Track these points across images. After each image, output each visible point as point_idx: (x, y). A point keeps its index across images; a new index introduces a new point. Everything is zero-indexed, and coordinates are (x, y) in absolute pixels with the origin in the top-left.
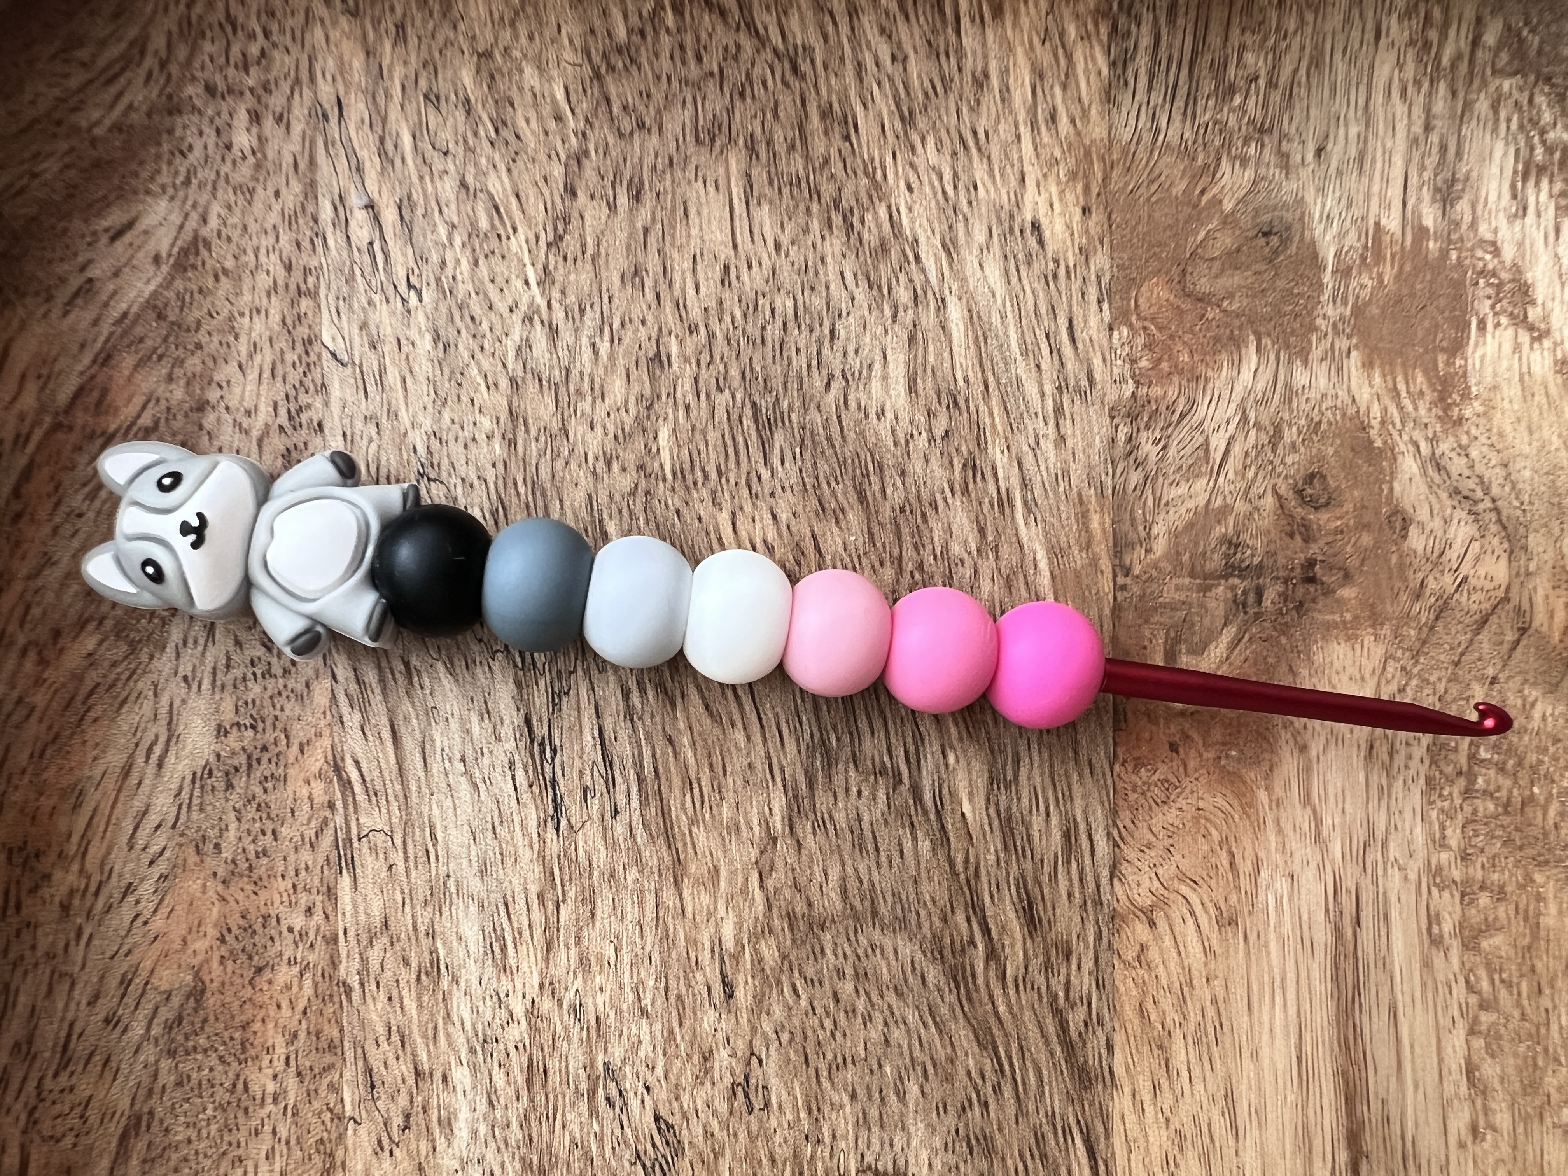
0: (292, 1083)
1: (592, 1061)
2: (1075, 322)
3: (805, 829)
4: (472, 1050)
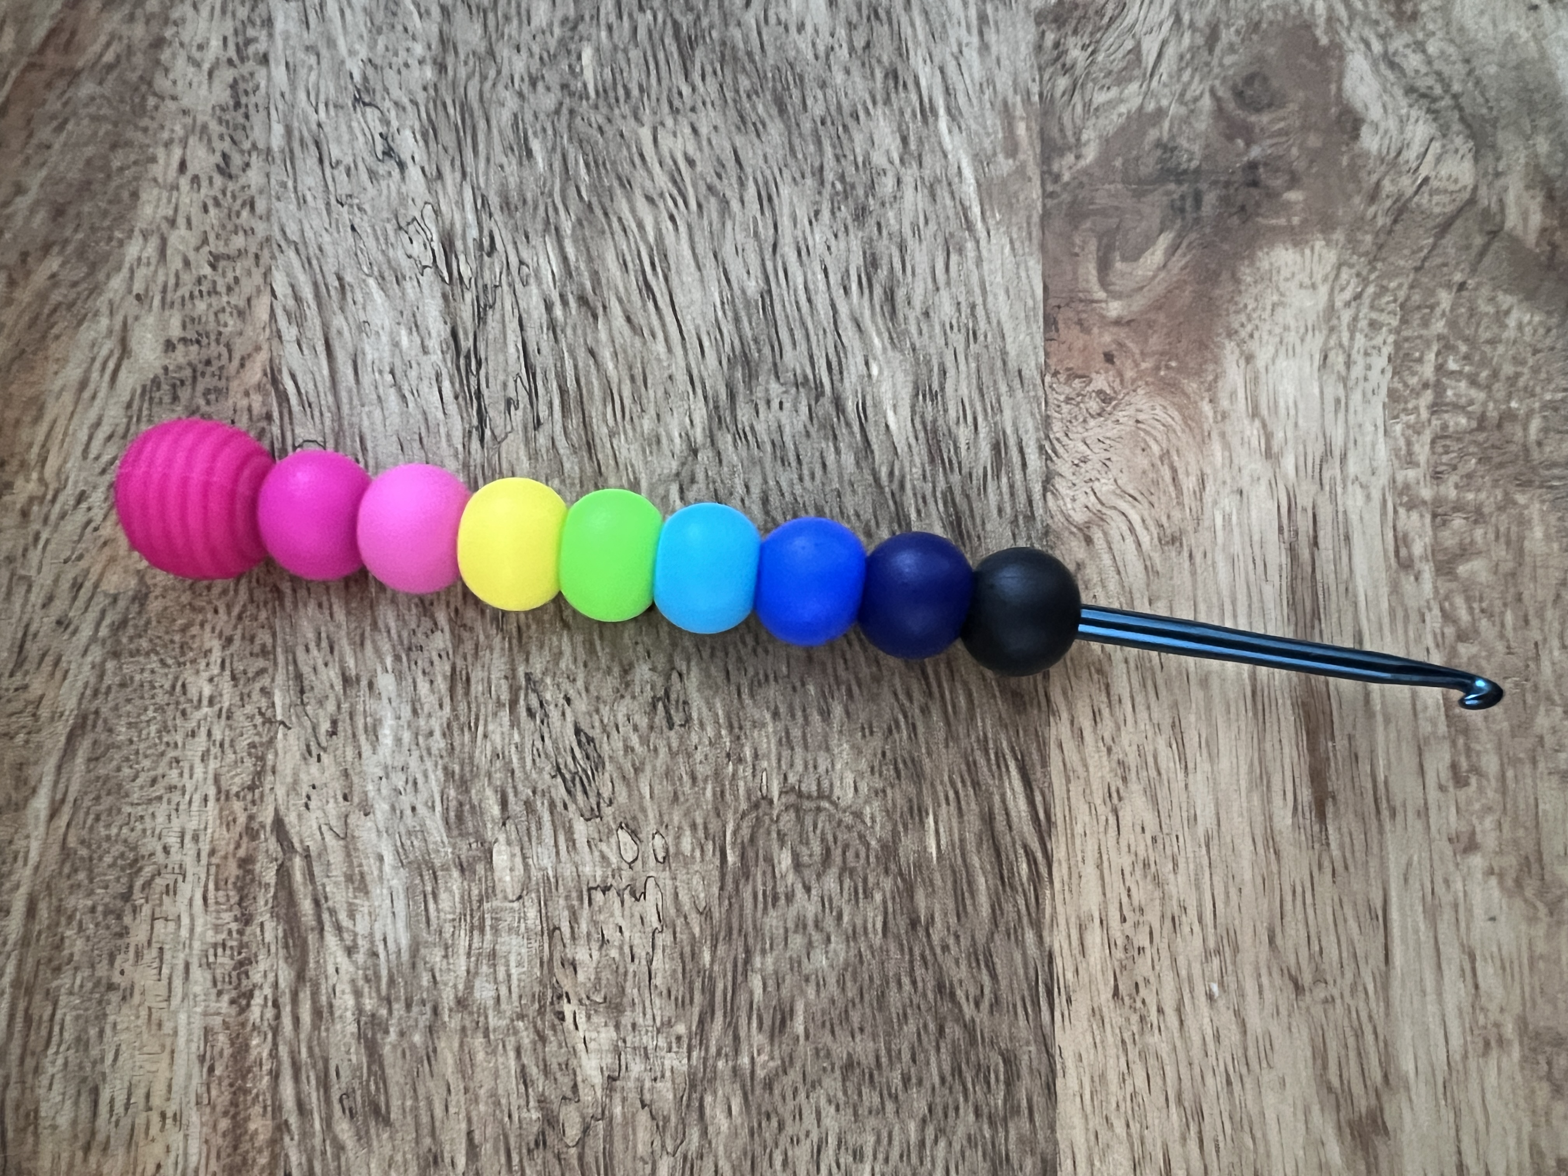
0: (226, 685)
1: (514, 670)
3: (726, 440)
4: (397, 658)
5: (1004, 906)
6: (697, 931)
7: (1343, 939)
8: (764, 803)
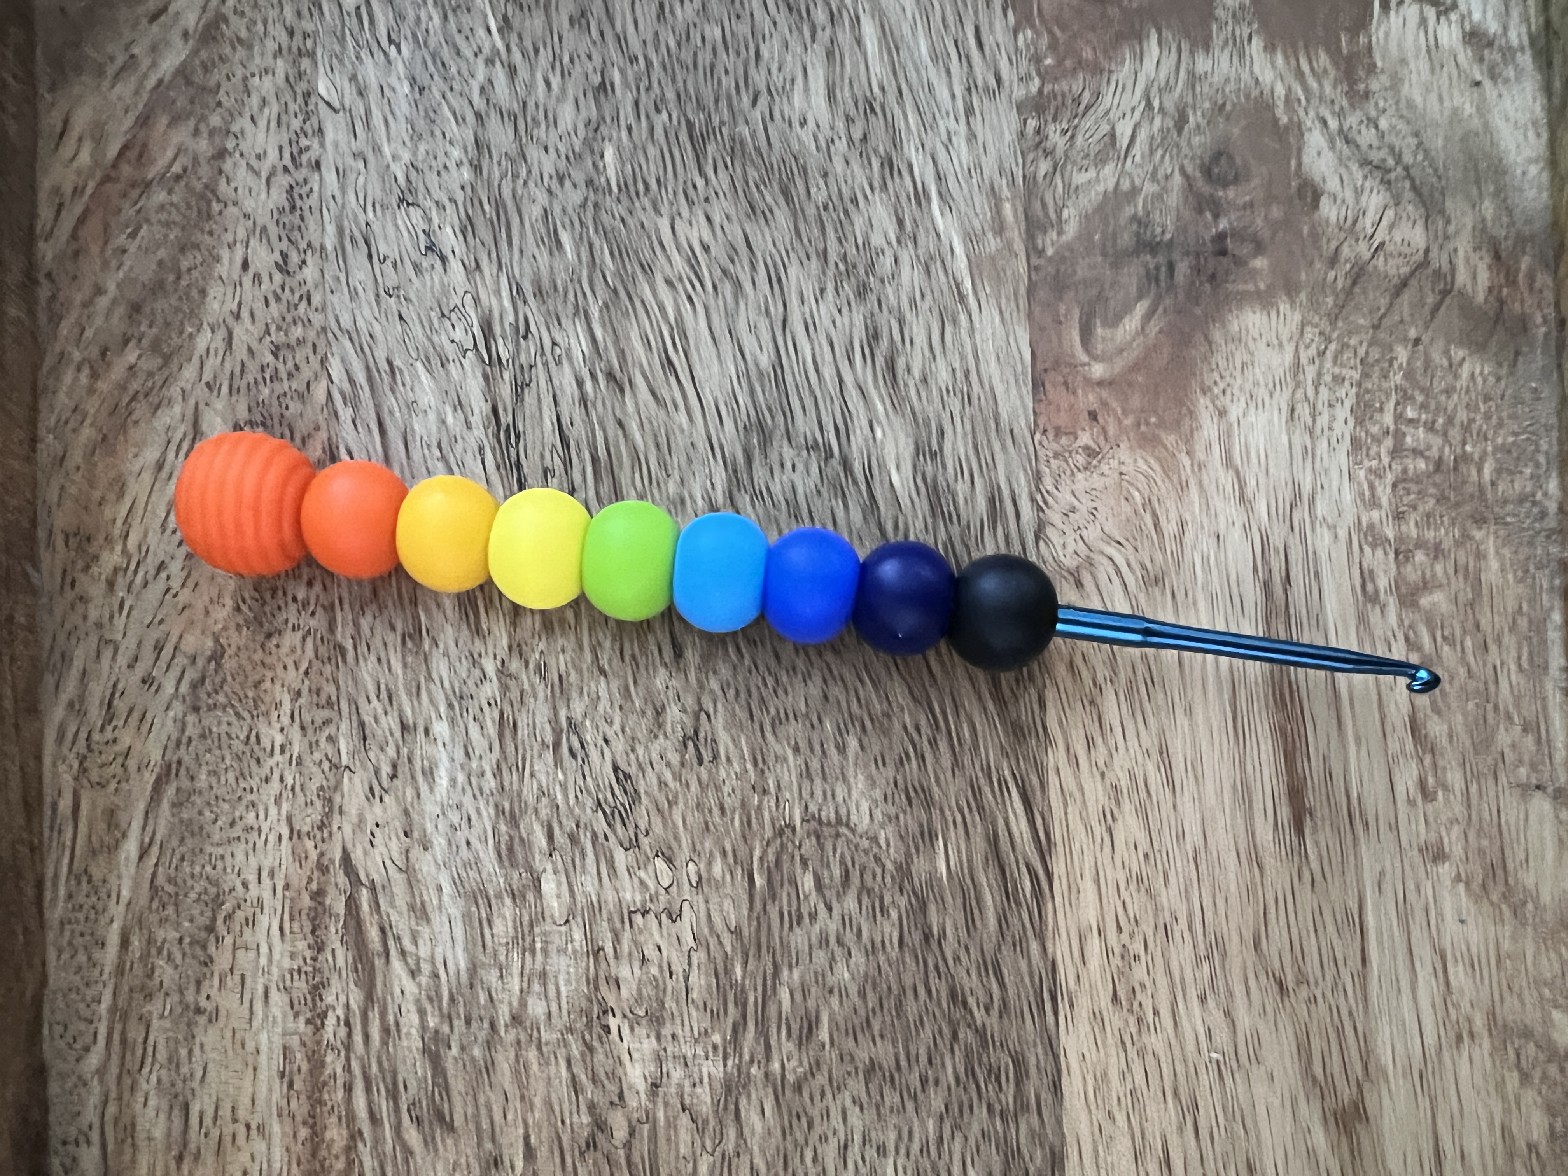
0: (296, 735)
1: (556, 715)
2: (982, 29)
3: (744, 500)
4: (450, 706)
5: (1010, 919)
6: (729, 949)
7: (1323, 944)
8: (788, 831)
